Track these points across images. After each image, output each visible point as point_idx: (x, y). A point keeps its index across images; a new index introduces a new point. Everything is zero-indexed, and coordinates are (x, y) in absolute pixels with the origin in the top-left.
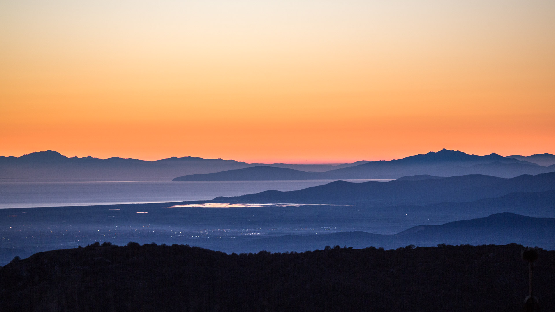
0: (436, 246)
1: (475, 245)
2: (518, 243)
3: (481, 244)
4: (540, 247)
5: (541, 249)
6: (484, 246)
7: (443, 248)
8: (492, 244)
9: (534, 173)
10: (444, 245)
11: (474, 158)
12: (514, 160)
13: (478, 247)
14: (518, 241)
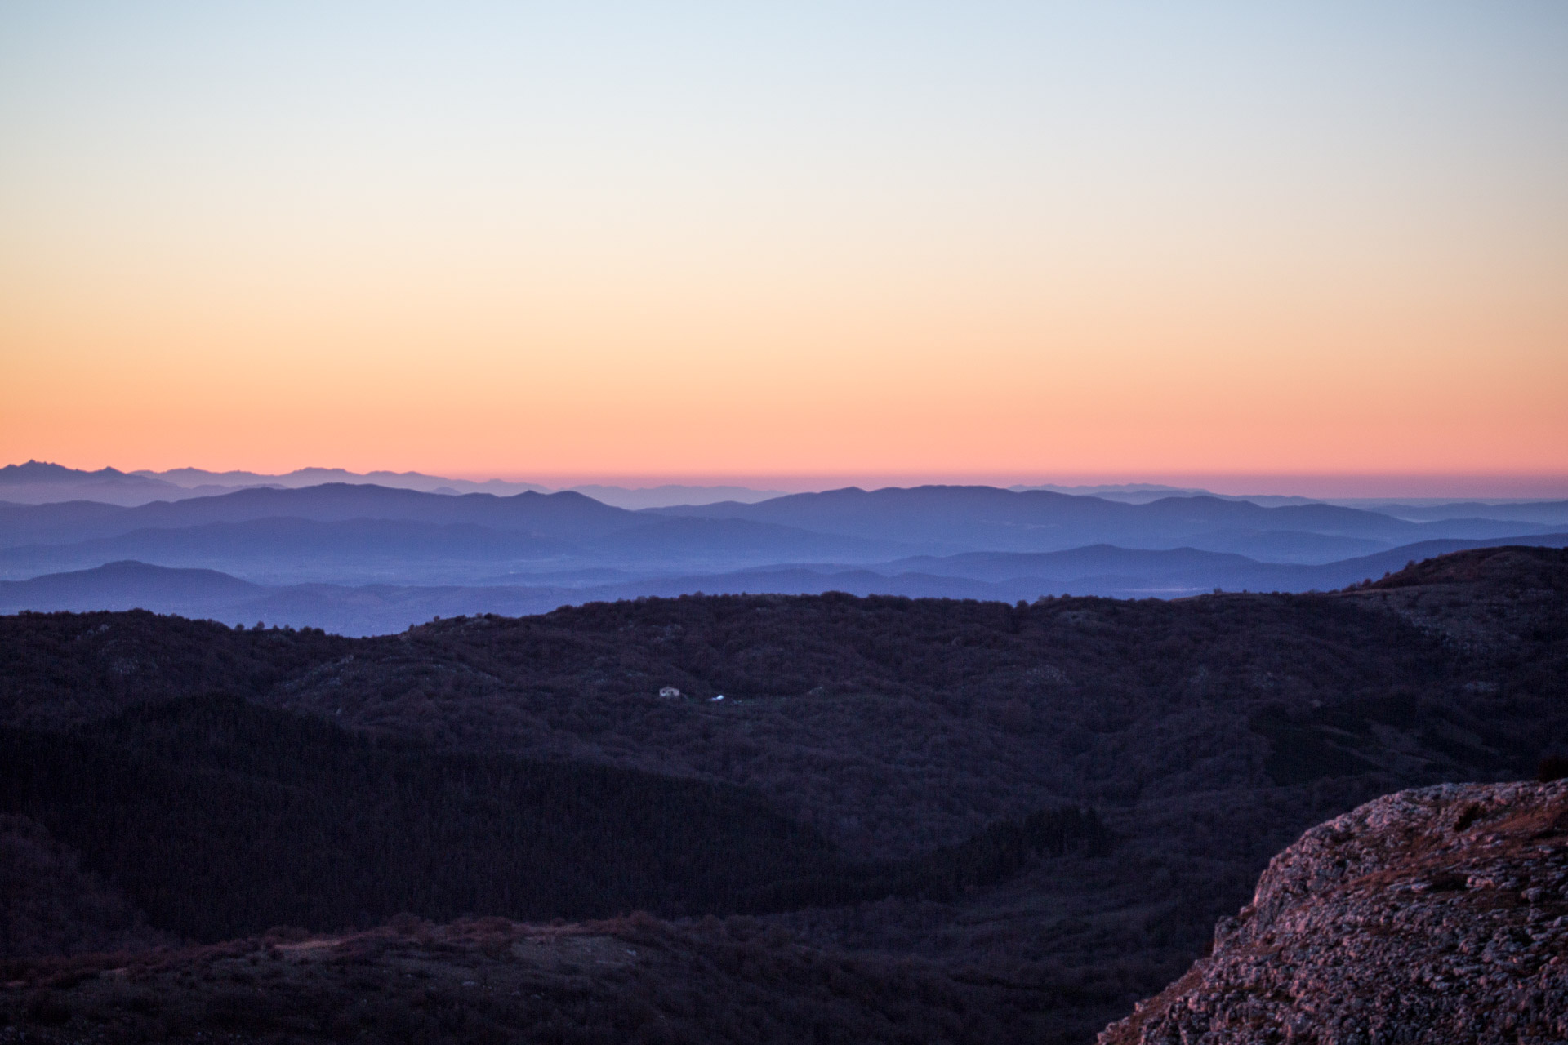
0: (17, 614)
1: (78, 612)
2: (145, 609)
3: (87, 611)
4: (179, 613)
5: (180, 618)
6: (92, 614)
7: (27, 616)
8: (104, 610)
9: (172, 498)
10: (28, 613)
11: (79, 474)
12: (141, 479)
13: (83, 616)
14: (146, 606)
